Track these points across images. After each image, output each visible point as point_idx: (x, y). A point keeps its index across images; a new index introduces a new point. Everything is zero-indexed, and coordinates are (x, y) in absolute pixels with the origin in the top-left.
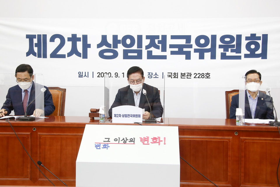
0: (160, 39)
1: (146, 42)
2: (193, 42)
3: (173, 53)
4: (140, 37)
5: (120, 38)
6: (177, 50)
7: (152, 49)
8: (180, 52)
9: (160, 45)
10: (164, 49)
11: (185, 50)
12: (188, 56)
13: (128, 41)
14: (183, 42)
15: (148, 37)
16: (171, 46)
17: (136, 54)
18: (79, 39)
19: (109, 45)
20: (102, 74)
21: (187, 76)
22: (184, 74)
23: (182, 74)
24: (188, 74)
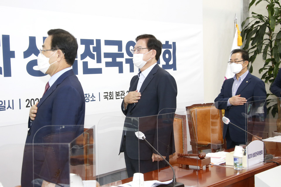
0: (95, 45)
6: (111, 60)
7: (88, 59)
9: (95, 53)
11: (118, 60)
20: (32, 101)
21: (121, 95)
22: (118, 93)
23: (117, 93)
24: (122, 92)
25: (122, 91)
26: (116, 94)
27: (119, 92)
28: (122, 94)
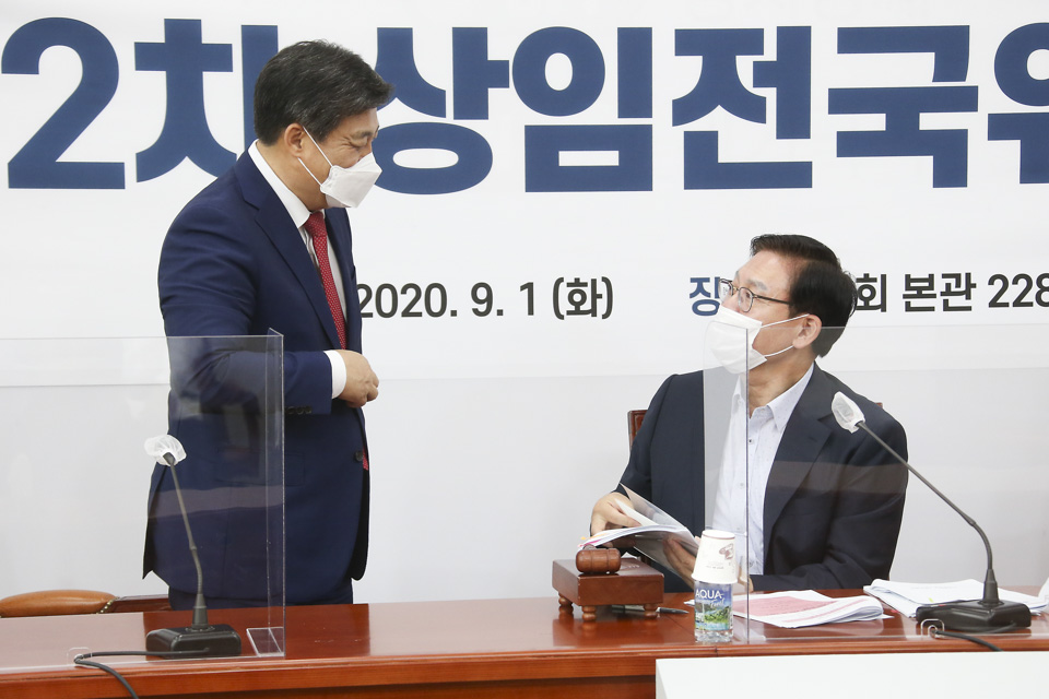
0: (770, 53)
1: (675, 75)
2: (981, 71)
3: (850, 145)
4: (636, 44)
5: (502, 48)
6: (875, 122)
7: (718, 120)
8: (900, 139)
9: (770, 94)
10: (794, 123)
11: (930, 121)
12: (951, 166)
13: (559, 72)
14: (916, 70)
15: (687, 42)
16: (842, 101)
17: (610, 158)
18: (219, 58)
19: (427, 98)
20: (387, 294)
21: (948, 292)
22: (927, 284)
23: (913, 285)
24: (953, 281)
25: (957, 277)
26: (908, 288)
27: (931, 279)
28: (953, 289)
